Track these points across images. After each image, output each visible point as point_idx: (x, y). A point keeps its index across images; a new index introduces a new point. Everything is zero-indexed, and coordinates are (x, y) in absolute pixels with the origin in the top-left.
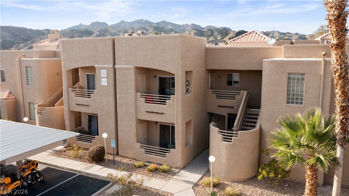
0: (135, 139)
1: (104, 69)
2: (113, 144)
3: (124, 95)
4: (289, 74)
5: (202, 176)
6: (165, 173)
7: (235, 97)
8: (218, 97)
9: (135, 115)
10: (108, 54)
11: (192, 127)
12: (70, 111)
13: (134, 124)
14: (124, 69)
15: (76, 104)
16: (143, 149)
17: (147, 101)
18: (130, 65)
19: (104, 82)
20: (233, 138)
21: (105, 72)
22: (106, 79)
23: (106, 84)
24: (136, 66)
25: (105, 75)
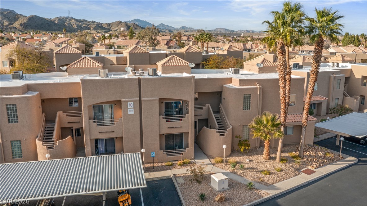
0: (159, 149)
1: (131, 101)
2: (153, 155)
3: (149, 119)
4: (244, 95)
5: (208, 159)
7: (202, 109)
9: (159, 131)
10: (135, 90)
12: (91, 139)
13: (159, 138)
14: (150, 100)
15: (99, 132)
16: (165, 154)
17: (167, 121)
18: (155, 97)
19: (131, 111)
20: (225, 133)
21: (131, 104)
22: (133, 109)
23: (133, 113)
24: (160, 98)
25: (131, 106)
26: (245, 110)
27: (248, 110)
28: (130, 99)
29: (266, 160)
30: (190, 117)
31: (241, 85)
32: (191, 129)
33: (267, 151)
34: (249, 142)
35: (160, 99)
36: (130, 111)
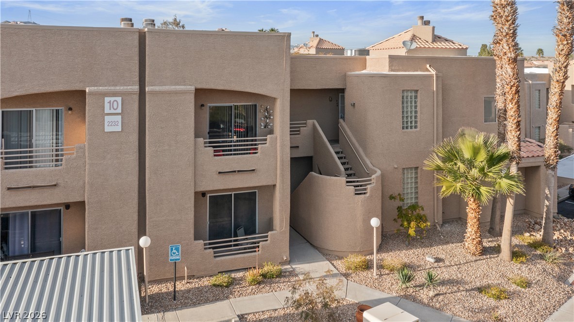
1: (114, 94)
2: (175, 253)
3: (167, 147)
4: (403, 91)
5: (328, 262)
9: (192, 184)
10: (127, 63)
13: (193, 201)
14: (170, 93)
15: (9, 189)
18: (185, 85)
20: (368, 186)
21: (115, 103)
22: (120, 117)
23: (119, 128)
24: (199, 86)
25: (115, 107)
26: (405, 130)
27: (414, 130)
28: (112, 88)
29: (474, 258)
30: (278, 141)
31: (393, 68)
32: (282, 176)
33: (476, 232)
34: (423, 209)
35: (198, 91)
36: (112, 124)
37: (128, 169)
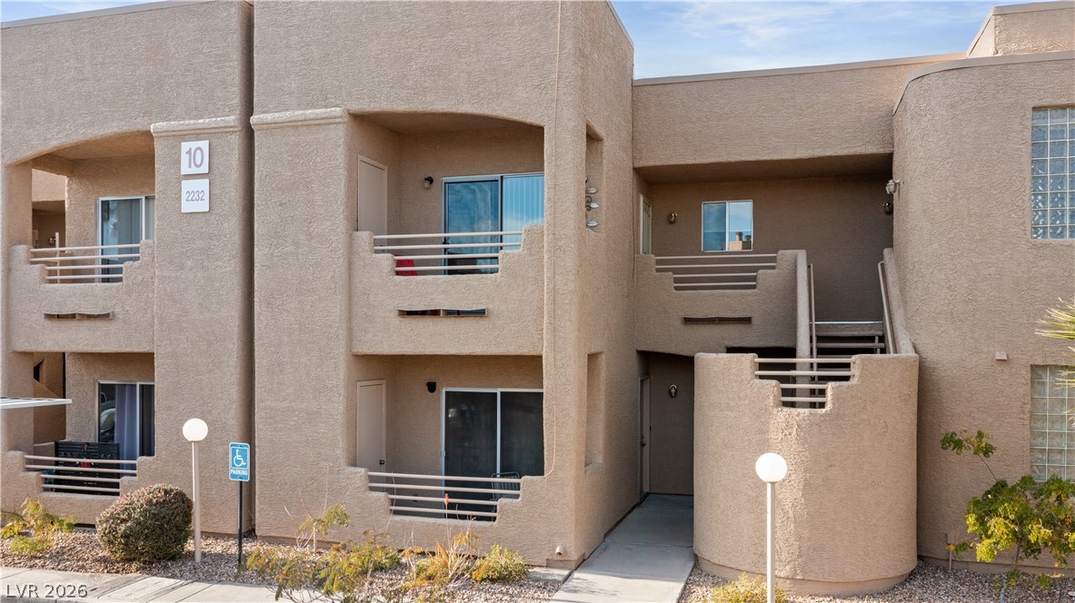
0: (340, 452)
1: (197, 134)
2: (239, 462)
3: (290, 249)
5: (682, 585)
6: (504, 584)
7: (754, 279)
8: (682, 284)
9: (342, 333)
10: (219, 68)
11: (603, 388)
12: (15, 352)
13: (338, 374)
14: (295, 125)
15: (49, 317)
16: (382, 495)
17: (403, 267)
18: (326, 107)
19: (194, 197)
20: (831, 385)
21: (199, 152)
22: (206, 181)
23: (203, 206)
25: (198, 163)
28: (192, 122)
36: (192, 196)
37: (221, 292)
